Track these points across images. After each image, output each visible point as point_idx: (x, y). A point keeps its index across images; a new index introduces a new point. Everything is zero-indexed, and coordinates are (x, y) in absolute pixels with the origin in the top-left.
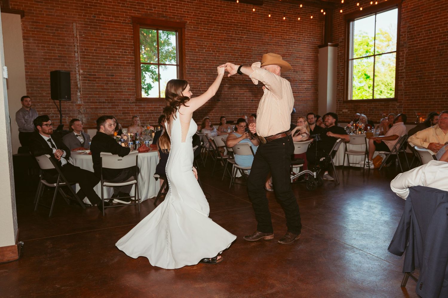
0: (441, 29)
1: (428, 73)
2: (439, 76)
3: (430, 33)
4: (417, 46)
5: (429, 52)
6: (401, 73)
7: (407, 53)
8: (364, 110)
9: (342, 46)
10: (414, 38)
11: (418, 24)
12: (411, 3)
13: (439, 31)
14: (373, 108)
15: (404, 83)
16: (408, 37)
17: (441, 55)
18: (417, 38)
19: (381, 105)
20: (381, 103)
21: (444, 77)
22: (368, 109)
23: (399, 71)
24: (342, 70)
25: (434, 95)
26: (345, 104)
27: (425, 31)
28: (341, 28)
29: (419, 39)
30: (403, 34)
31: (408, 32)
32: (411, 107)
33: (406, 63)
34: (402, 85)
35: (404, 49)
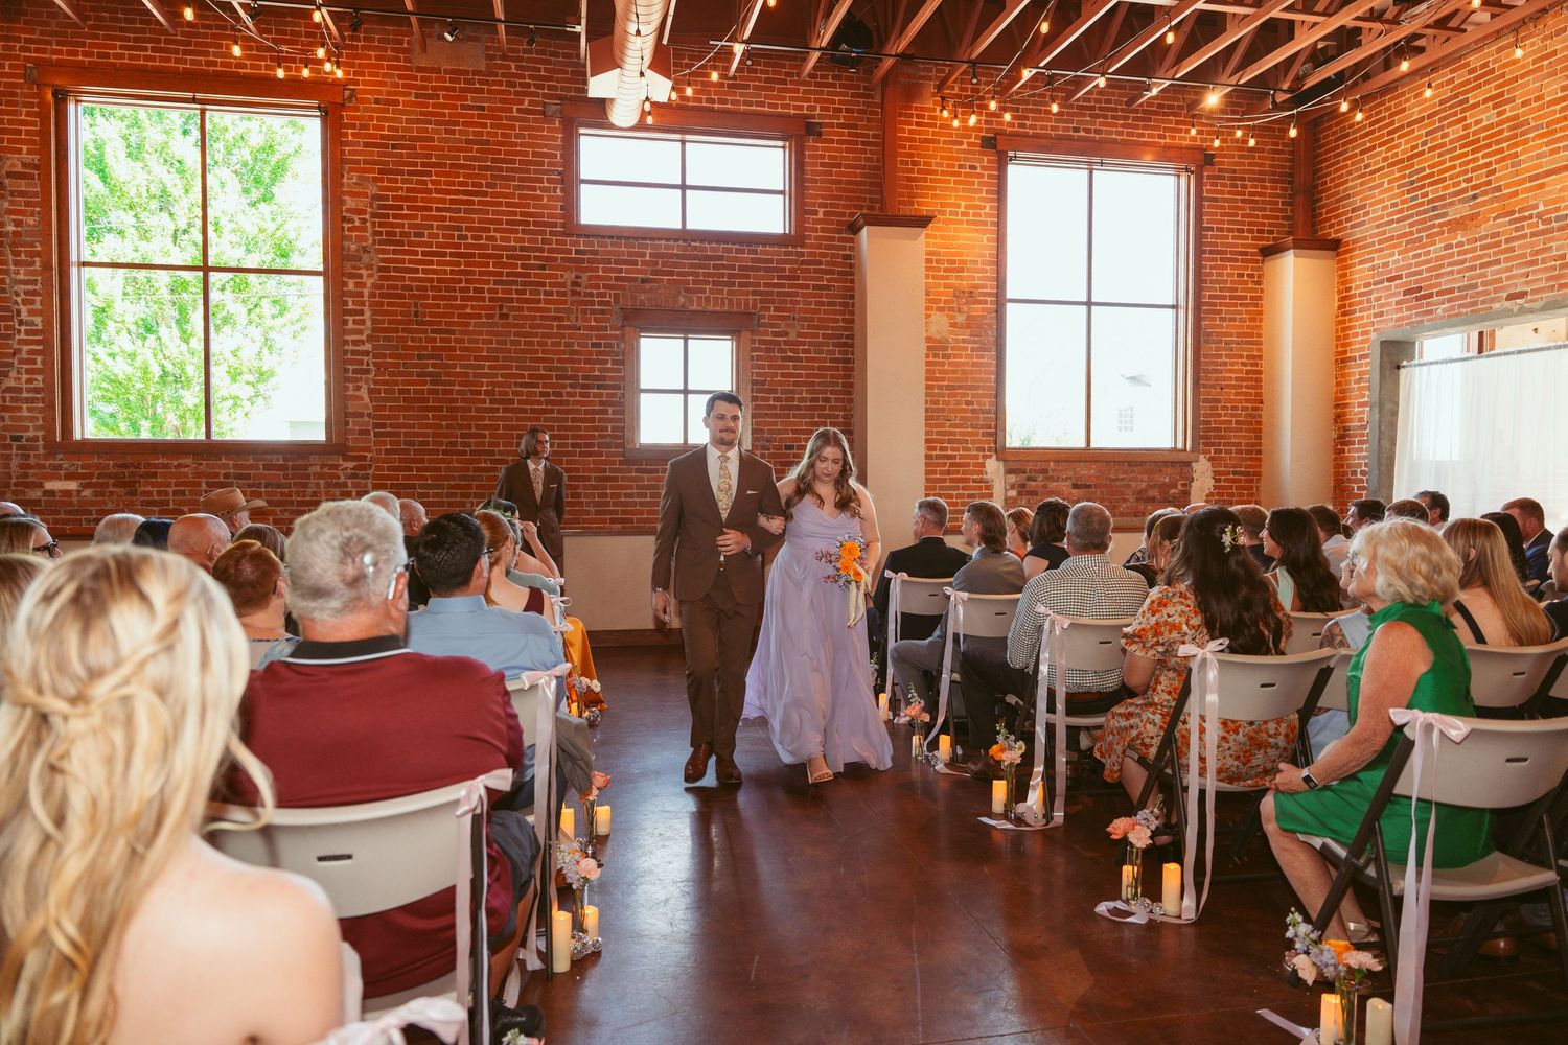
0: (498, 235)
1: (462, 366)
2: (500, 380)
3: (460, 237)
4: (416, 271)
5: (462, 299)
6: (354, 353)
7: (374, 286)
8: (176, 485)
9: (22, 194)
10: (401, 243)
11: (415, 199)
12: (380, 119)
13: (493, 239)
14: (226, 476)
15: (371, 391)
16: (376, 233)
17: (504, 316)
18: (410, 244)
19: (266, 467)
20: (268, 457)
21: (516, 384)
22: (204, 480)
23: (346, 347)
24: (33, 302)
25: (488, 439)
26: (60, 456)
27: (438, 227)
28: (14, 113)
29: (420, 249)
30: (356, 217)
31: (374, 215)
32: (404, 478)
33: (374, 321)
34: (362, 399)
35: (364, 272)
